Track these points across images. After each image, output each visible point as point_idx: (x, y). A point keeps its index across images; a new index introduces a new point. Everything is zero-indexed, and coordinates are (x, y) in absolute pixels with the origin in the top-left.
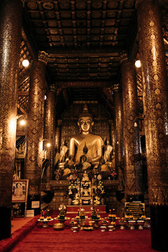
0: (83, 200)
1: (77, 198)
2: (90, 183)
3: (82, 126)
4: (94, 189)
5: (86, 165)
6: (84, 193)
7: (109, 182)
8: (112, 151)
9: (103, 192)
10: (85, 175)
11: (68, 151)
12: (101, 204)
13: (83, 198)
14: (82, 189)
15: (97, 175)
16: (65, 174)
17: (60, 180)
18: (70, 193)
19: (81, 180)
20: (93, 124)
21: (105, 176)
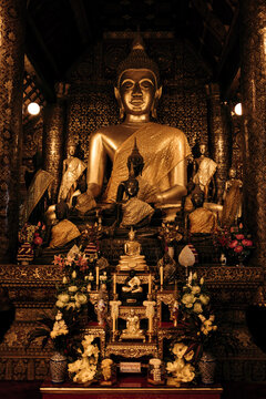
0: (117, 359)
1: (90, 350)
2: (149, 279)
3: (128, 98)
4: (165, 309)
5: (135, 209)
6: (122, 324)
7: (224, 273)
8: (216, 175)
9: (208, 325)
10: (128, 245)
11: (85, 172)
12: (198, 381)
13: (116, 349)
14: (115, 304)
15: (178, 246)
16: (57, 242)
17: (35, 262)
18: (59, 329)
19: (112, 269)
20: (159, 92)
21: (208, 250)
